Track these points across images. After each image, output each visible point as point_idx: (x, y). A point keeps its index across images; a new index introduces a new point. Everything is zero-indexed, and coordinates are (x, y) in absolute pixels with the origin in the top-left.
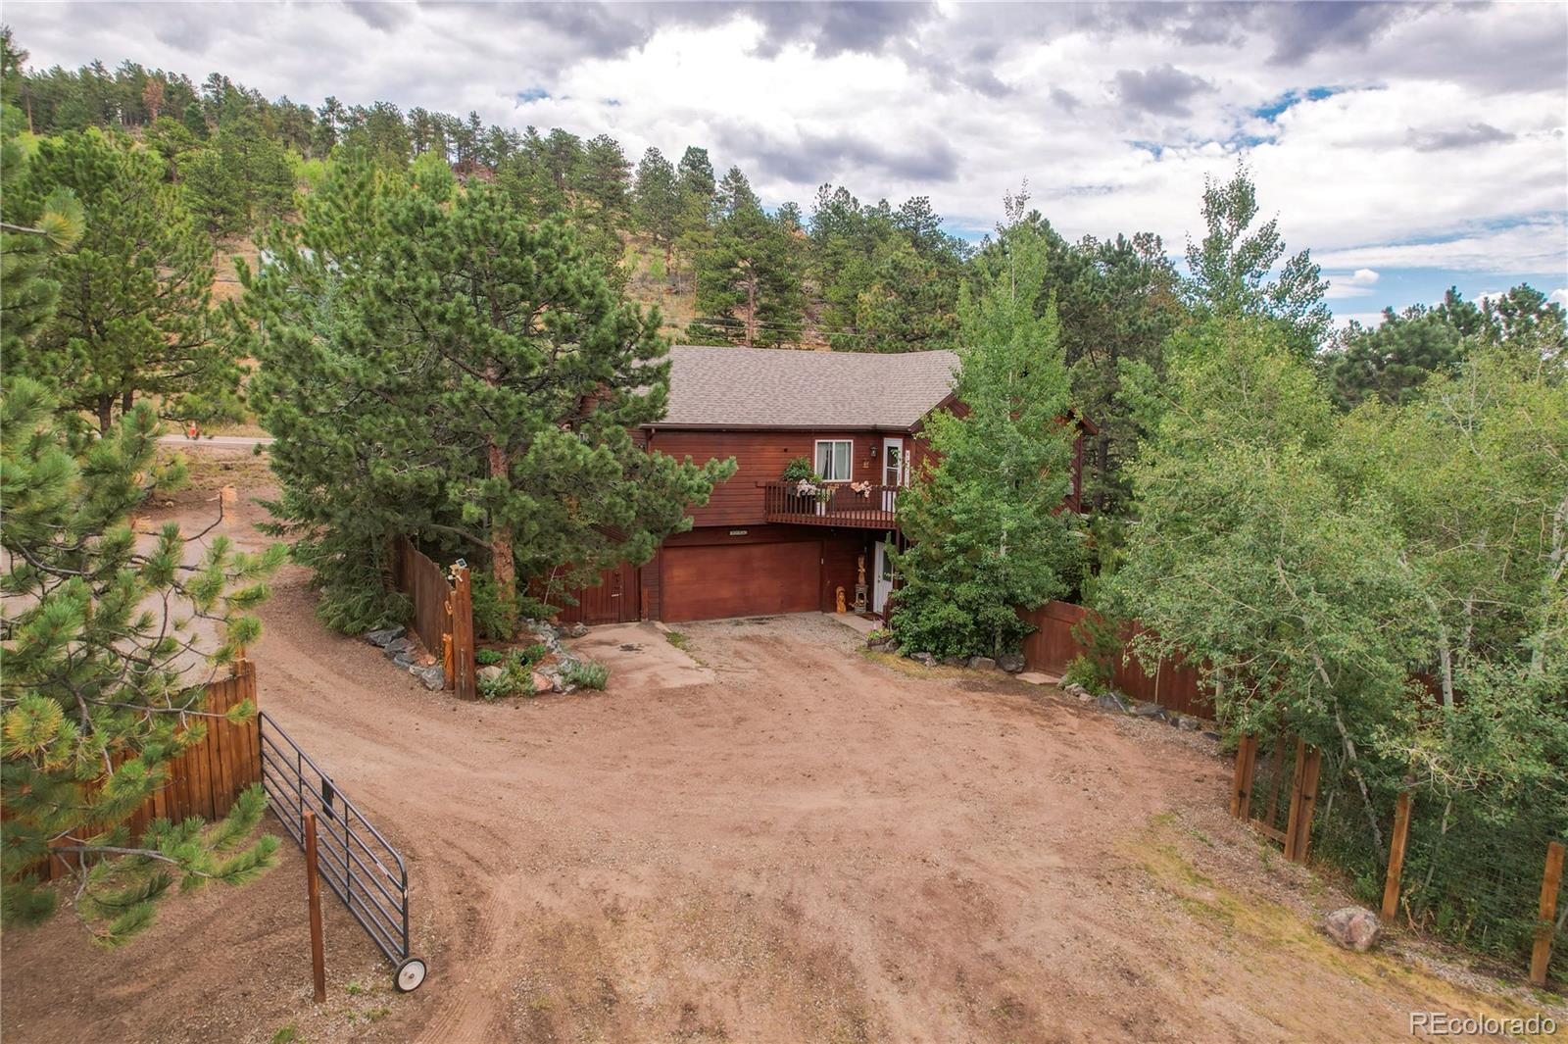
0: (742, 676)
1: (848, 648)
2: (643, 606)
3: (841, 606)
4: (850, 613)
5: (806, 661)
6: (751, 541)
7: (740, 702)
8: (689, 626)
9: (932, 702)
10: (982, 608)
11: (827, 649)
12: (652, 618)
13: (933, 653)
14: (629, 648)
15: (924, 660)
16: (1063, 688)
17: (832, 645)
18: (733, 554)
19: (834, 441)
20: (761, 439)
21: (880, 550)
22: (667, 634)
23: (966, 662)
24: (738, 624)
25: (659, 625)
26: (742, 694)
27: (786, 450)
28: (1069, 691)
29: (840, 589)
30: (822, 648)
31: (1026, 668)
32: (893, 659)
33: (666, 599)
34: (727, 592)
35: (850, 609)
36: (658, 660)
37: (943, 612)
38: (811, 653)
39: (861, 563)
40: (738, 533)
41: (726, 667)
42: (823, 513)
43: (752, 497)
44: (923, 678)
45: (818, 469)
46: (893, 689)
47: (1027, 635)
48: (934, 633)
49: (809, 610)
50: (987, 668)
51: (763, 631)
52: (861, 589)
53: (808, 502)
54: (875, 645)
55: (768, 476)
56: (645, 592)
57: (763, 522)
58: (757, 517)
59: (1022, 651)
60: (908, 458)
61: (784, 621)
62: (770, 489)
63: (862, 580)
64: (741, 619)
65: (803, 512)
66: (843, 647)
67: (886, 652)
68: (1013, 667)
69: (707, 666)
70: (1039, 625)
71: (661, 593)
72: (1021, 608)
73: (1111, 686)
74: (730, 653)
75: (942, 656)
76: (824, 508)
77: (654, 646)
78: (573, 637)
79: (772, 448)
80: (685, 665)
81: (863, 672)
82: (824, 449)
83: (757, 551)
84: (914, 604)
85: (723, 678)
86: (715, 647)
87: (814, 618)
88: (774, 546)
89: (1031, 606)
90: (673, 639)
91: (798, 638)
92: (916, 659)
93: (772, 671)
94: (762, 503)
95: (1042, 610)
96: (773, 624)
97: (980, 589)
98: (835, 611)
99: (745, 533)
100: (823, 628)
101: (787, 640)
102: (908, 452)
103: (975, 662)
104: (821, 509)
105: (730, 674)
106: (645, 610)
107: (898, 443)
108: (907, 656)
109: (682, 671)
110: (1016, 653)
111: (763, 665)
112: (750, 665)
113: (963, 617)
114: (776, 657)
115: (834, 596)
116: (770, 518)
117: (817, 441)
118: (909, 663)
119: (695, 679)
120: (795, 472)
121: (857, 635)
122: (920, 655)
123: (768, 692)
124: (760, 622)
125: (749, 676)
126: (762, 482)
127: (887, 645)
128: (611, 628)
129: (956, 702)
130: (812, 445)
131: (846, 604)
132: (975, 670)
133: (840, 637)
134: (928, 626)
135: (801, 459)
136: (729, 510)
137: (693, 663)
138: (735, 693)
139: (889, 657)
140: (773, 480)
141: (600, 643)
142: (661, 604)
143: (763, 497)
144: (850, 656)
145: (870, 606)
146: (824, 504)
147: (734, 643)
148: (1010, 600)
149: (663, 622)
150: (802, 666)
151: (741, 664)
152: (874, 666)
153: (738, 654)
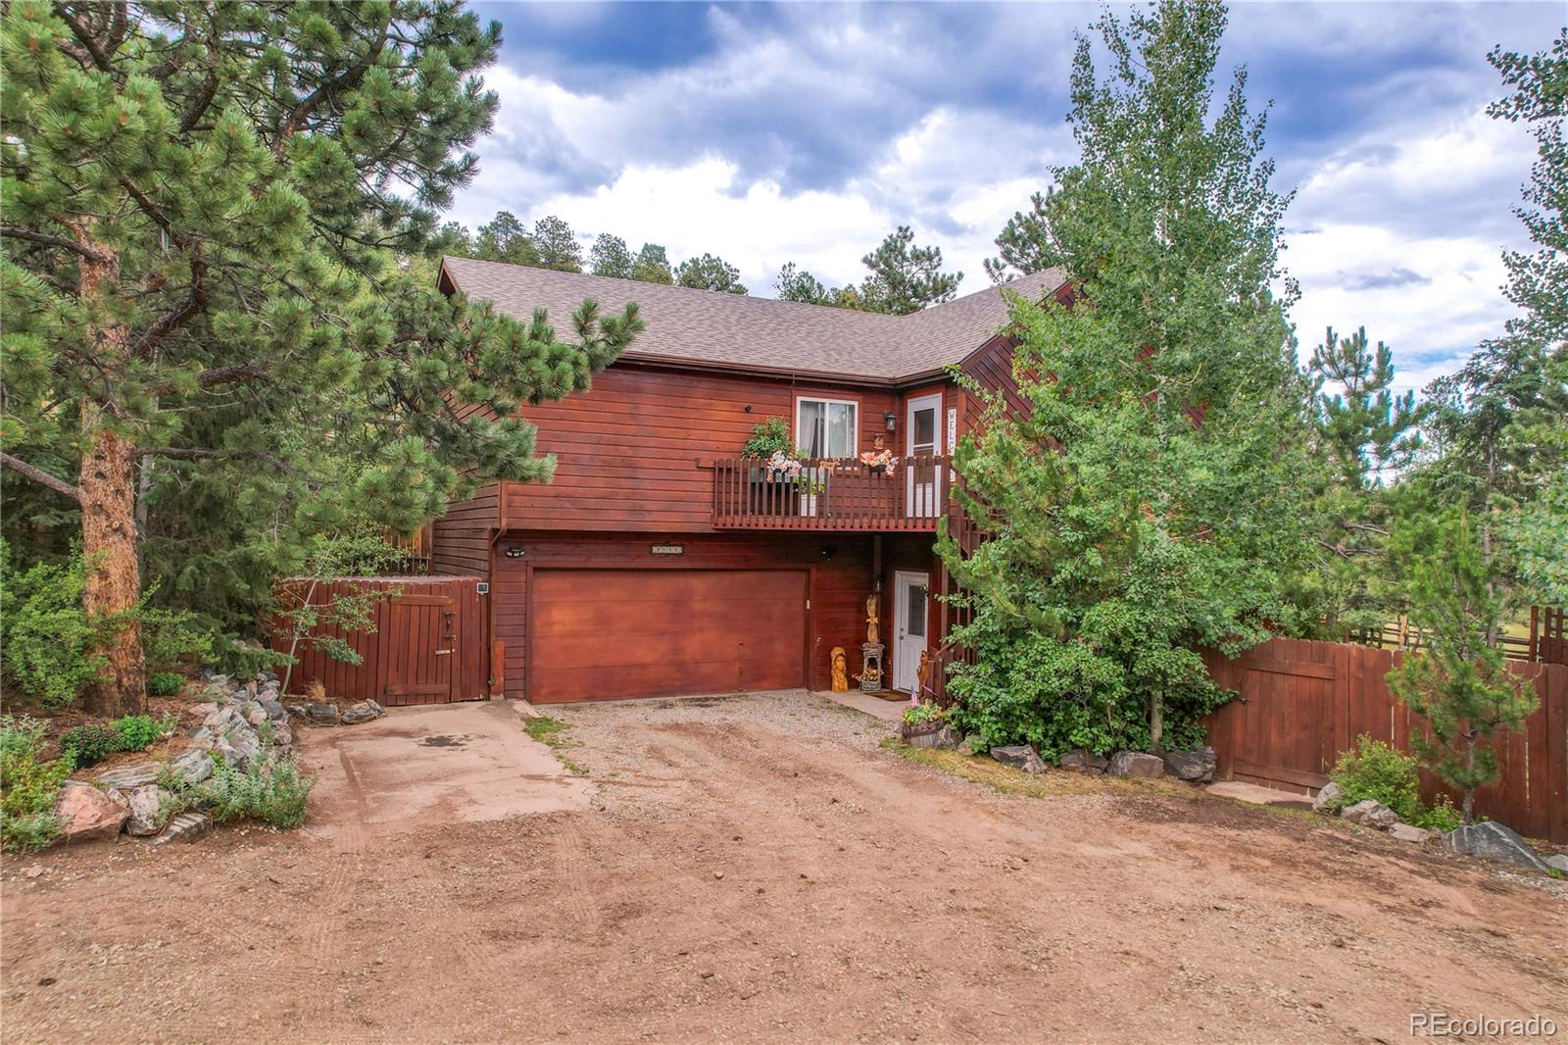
0: (652, 795)
1: (868, 740)
2: (494, 671)
3: (839, 678)
4: (854, 692)
5: (790, 765)
6: (687, 565)
7: (638, 858)
8: (577, 710)
9: (1087, 850)
10: (1141, 651)
11: (826, 744)
12: (509, 694)
13: (1038, 747)
14: (442, 742)
15: (1020, 761)
16: (1338, 812)
17: (833, 736)
18: (659, 586)
19: (827, 401)
20: (705, 386)
21: (904, 582)
22: (529, 720)
23: (1104, 763)
24: (664, 706)
25: (522, 707)
26: (646, 835)
27: (747, 410)
28: (1356, 818)
29: (837, 651)
30: (817, 742)
31: (1219, 774)
32: (957, 761)
33: (538, 662)
34: (647, 652)
35: (854, 685)
36: (485, 763)
37: (1065, 660)
38: (796, 750)
39: (872, 607)
40: (667, 550)
41: (625, 777)
42: (813, 513)
43: (692, 486)
44: (1036, 795)
45: (802, 442)
46: (988, 822)
47: (1216, 708)
48: (1041, 708)
49: (785, 687)
50: (1148, 774)
51: (710, 717)
52: (872, 648)
53: (784, 493)
54: (917, 734)
55: (717, 450)
56: (498, 647)
57: (708, 529)
58: (698, 518)
59: (1206, 740)
60: (952, 422)
61: (744, 703)
62: (721, 471)
63: (873, 635)
64: (670, 699)
65: (778, 513)
66: (855, 741)
67: (941, 747)
68: (1196, 771)
69: (584, 774)
70: (1240, 686)
71: (528, 652)
72: (1211, 654)
73: (1467, 807)
74: (640, 750)
75: (1057, 749)
76: (813, 504)
77: (493, 738)
78: (344, 723)
79: (724, 405)
80: (538, 771)
81: (907, 785)
82: (811, 415)
83: (698, 584)
84: (996, 652)
85: (610, 802)
86: (613, 740)
87: (797, 699)
88: (726, 576)
89: (1230, 649)
90: (535, 729)
91: (771, 727)
92: (1004, 759)
93: (720, 785)
94: (708, 497)
95: (1249, 659)
96: (724, 705)
97: (1136, 612)
98: (830, 687)
99: (679, 550)
100: (814, 712)
101: (751, 729)
102: (952, 412)
103: (1126, 761)
104: (808, 506)
105: (627, 792)
106: (498, 681)
107: (933, 402)
108: (984, 753)
109: (524, 784)
110: (1198, 744)
111: (700, 773)
112: (675, 772)
113: (1106, 670)
114: (729, 757)
115: (827, 662)
116: (721, 520)
117: (799, 399)
118: (989, 766)
119: (545, 802)
120: (763, 442)
121: (875, 723)
122: (1011, 751)
123: (708, 829)
124: (703, 704)
125: (670, 795)
126: (708, 460)
127: (942, 734)
128: (429, 710)
129: (1141, 848)
130: (792, 406)
131: (848, 676)
132: (1125, 777)
133: (844, 724)
134: (1032, 689)
135: (775, 424)
136: (649, 505)
137: (554, 767)
138: (630, 835)
139: (948, 757)
140: (725, 457)
141: (392, 733)
142: (528, 670)
143: (709, 487)
144: (872, 756)
145: (886, 681)
146: (813, 498)
147: (652, 734)
148: (1190, 637)
149: (531, 702)
150: (783, 774)
151: (660, 770)
152: (925, 774)
153: (654, 752)
